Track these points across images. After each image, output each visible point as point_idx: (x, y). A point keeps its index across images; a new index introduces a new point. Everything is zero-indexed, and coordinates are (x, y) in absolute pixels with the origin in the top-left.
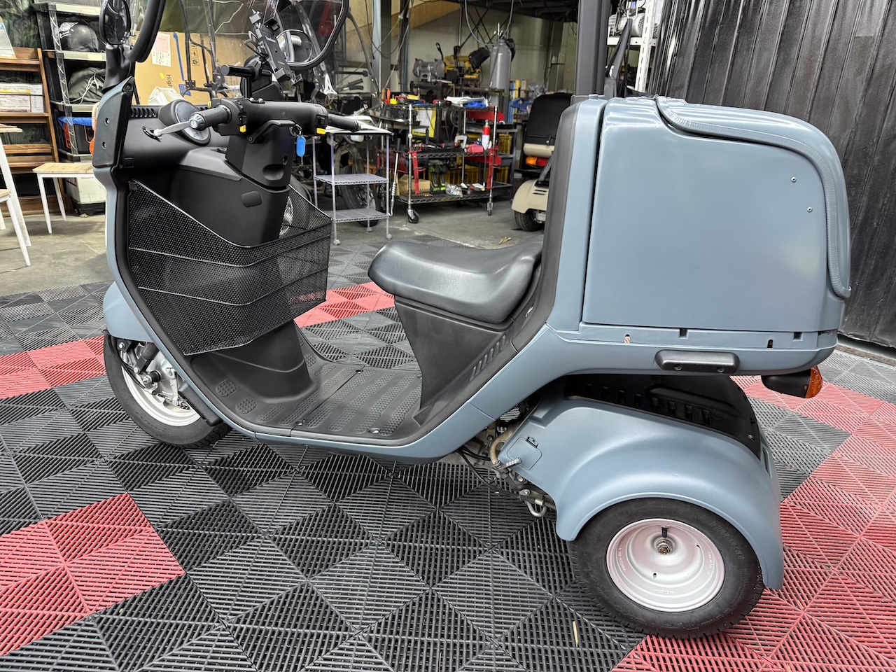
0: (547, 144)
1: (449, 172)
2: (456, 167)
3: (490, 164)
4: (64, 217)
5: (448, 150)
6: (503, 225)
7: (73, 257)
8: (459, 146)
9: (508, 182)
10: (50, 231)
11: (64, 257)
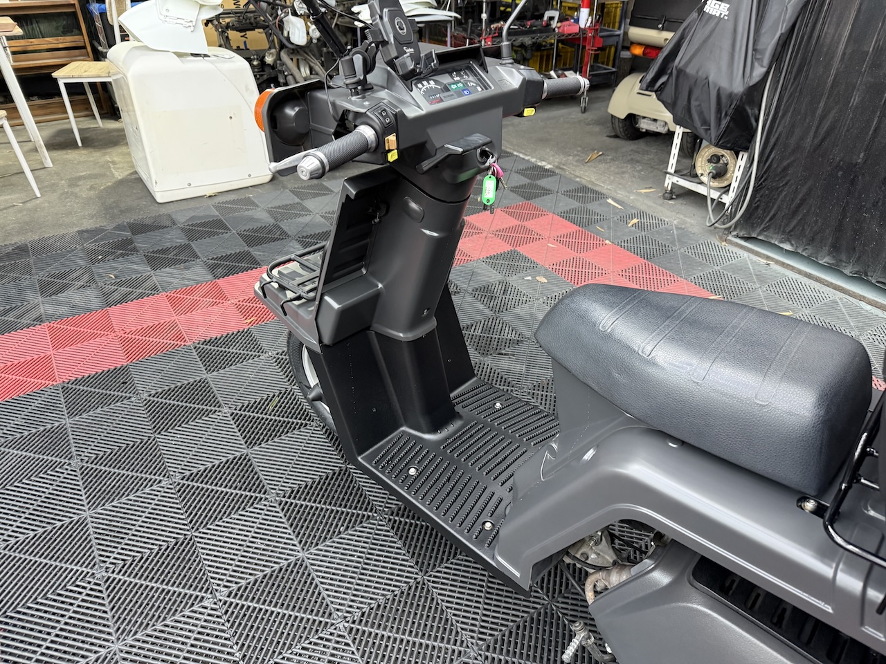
0: (658, 29)
1: (539, 54)
2: (548, 47)
3: (587, 48)
4: (100, 123)
5: (534, 32)
6: (597, 129)
7: (90, 183)
8: (548, 25)
9: (613, 67)
10: (80, 144)
11: (80, 183)
